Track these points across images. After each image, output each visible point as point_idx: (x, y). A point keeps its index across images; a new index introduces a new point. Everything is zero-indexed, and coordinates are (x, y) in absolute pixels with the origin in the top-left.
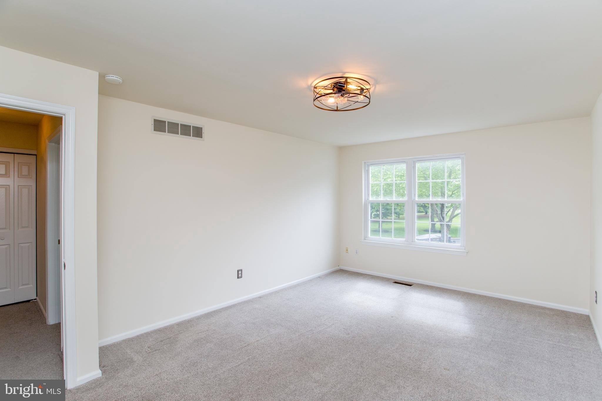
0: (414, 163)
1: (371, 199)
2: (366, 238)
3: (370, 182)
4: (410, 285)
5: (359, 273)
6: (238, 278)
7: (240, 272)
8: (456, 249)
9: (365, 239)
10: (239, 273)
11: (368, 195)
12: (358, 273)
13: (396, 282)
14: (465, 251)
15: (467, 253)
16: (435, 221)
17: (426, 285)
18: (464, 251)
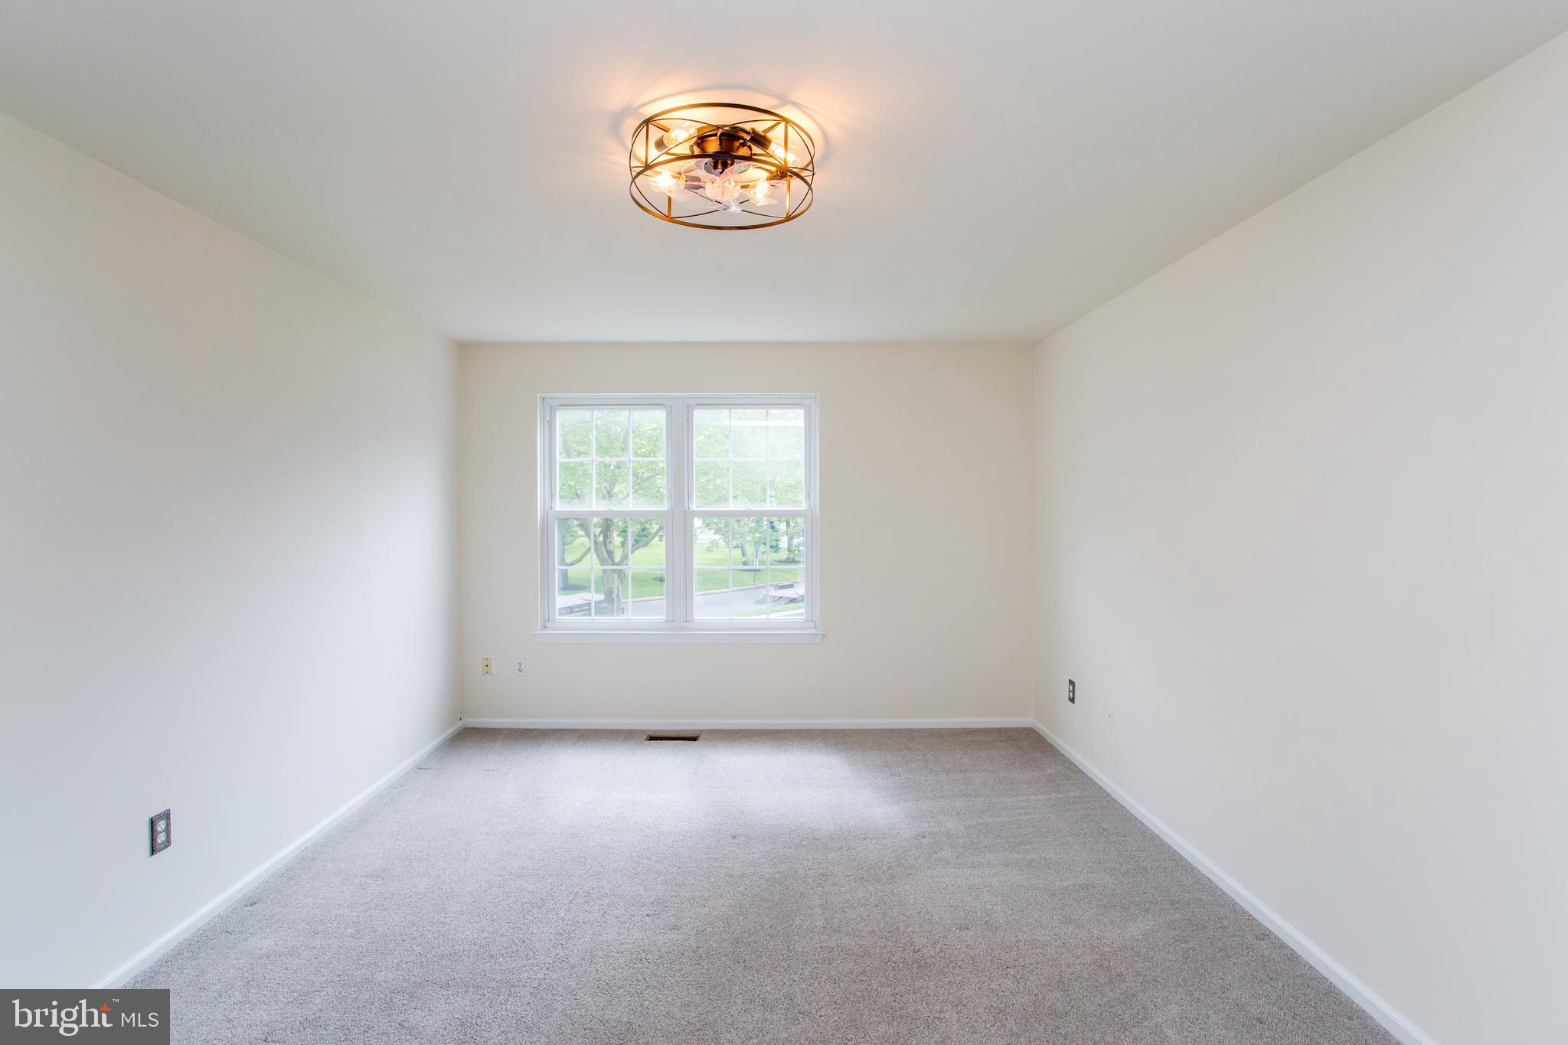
0: (689, 409)
1: (559, 506)
2: (547, 624)
3: (557, 458)
4: (694, 739)
5: (533, 730)
6: (153, 851)
7: (161, 826)
8: (796, 629)
9: (545, 627)
10: (159, 829)
11: (552, 495)
12: (528, 730)
13: (652, 738)
14: (817, 632)
15: (824, 635)
16: (567, 561)
17: (729, 730)
18: (815, 631)
